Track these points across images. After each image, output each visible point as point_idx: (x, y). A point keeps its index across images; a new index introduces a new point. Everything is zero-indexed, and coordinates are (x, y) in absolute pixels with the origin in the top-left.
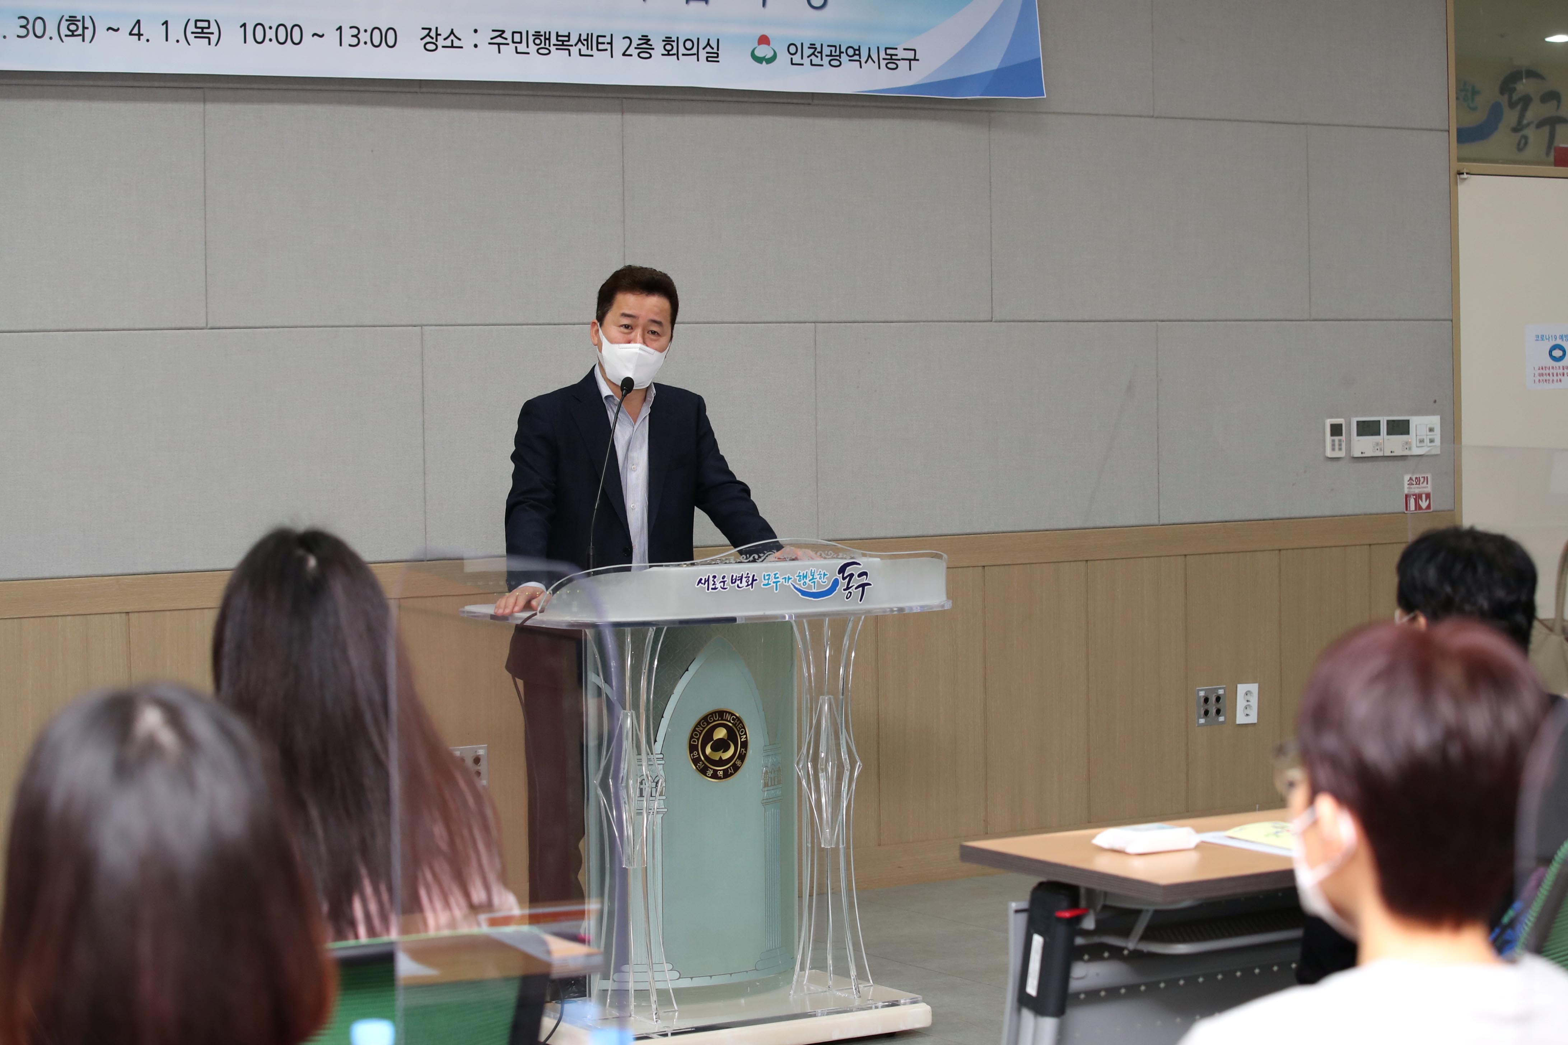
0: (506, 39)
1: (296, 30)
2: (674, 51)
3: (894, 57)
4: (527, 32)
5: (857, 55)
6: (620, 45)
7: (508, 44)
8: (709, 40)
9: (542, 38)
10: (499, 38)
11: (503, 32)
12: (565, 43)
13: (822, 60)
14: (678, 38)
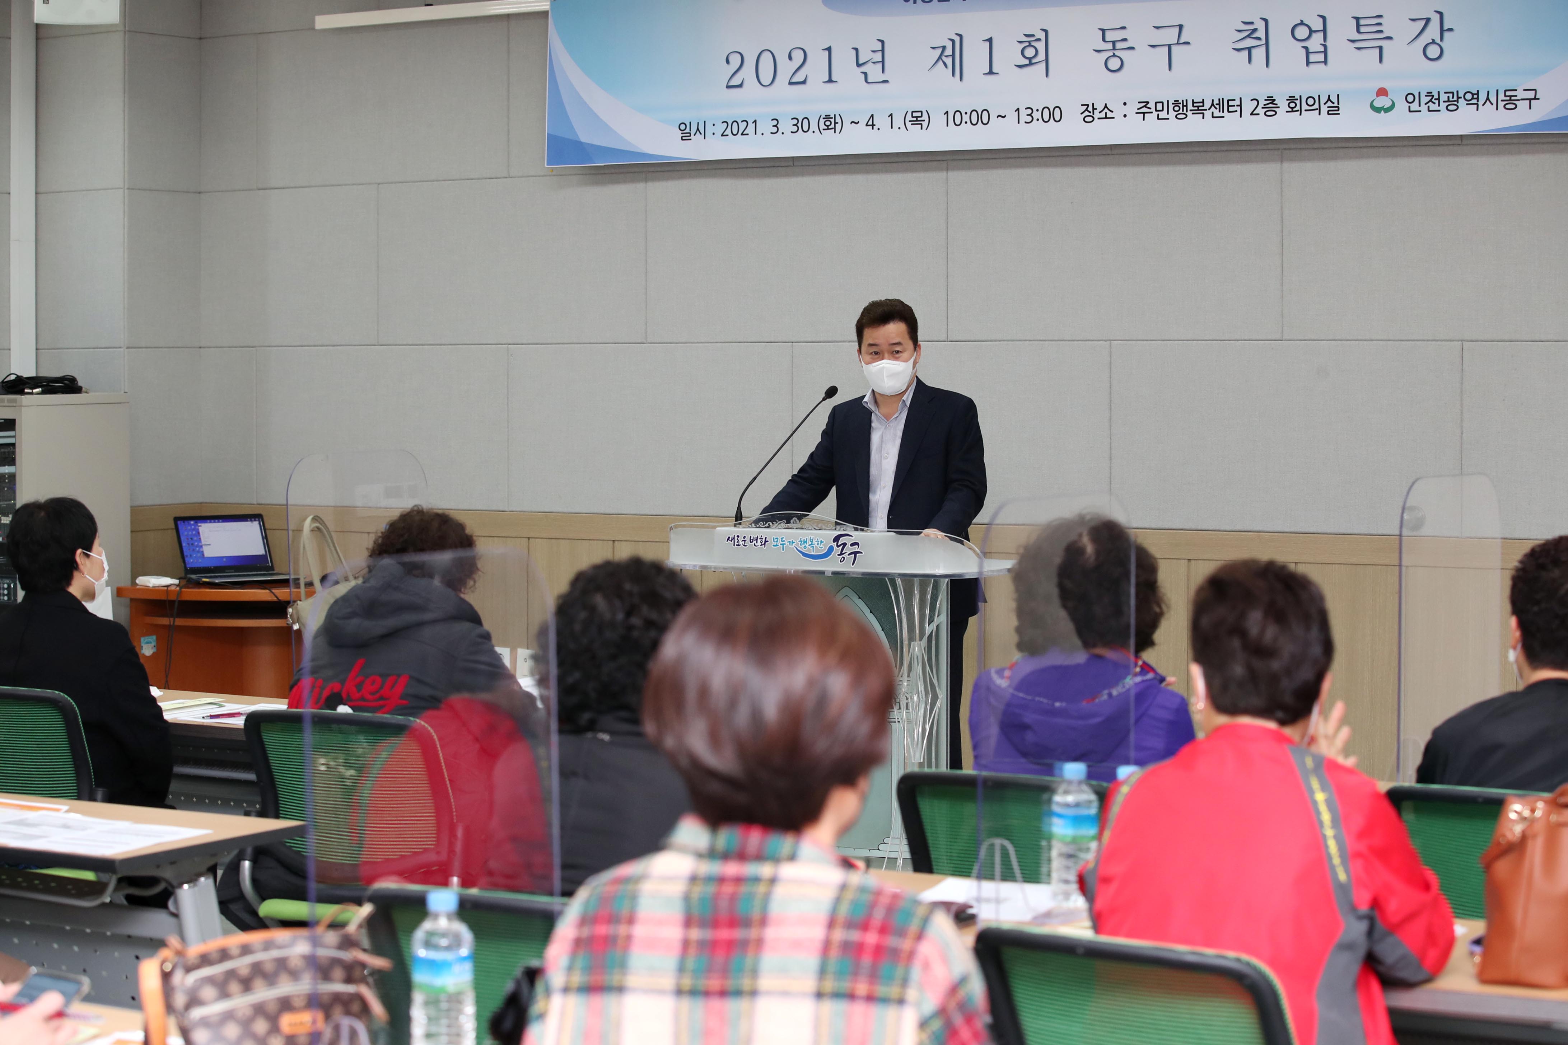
0: (1150, 108)
1: (985, 114)
2: (1298, 108)
3: (1513, 98)
4: (1168, 101)
5: (1475, 99)
6: (1248, 106)
7: (1152, 112)
8: (1329, 96)
9: (1181, 106)
10: (1144, 108)
11: (1148, 103)
12: (1200, 108)
13: (1439, 106)
14: (1300, 96)
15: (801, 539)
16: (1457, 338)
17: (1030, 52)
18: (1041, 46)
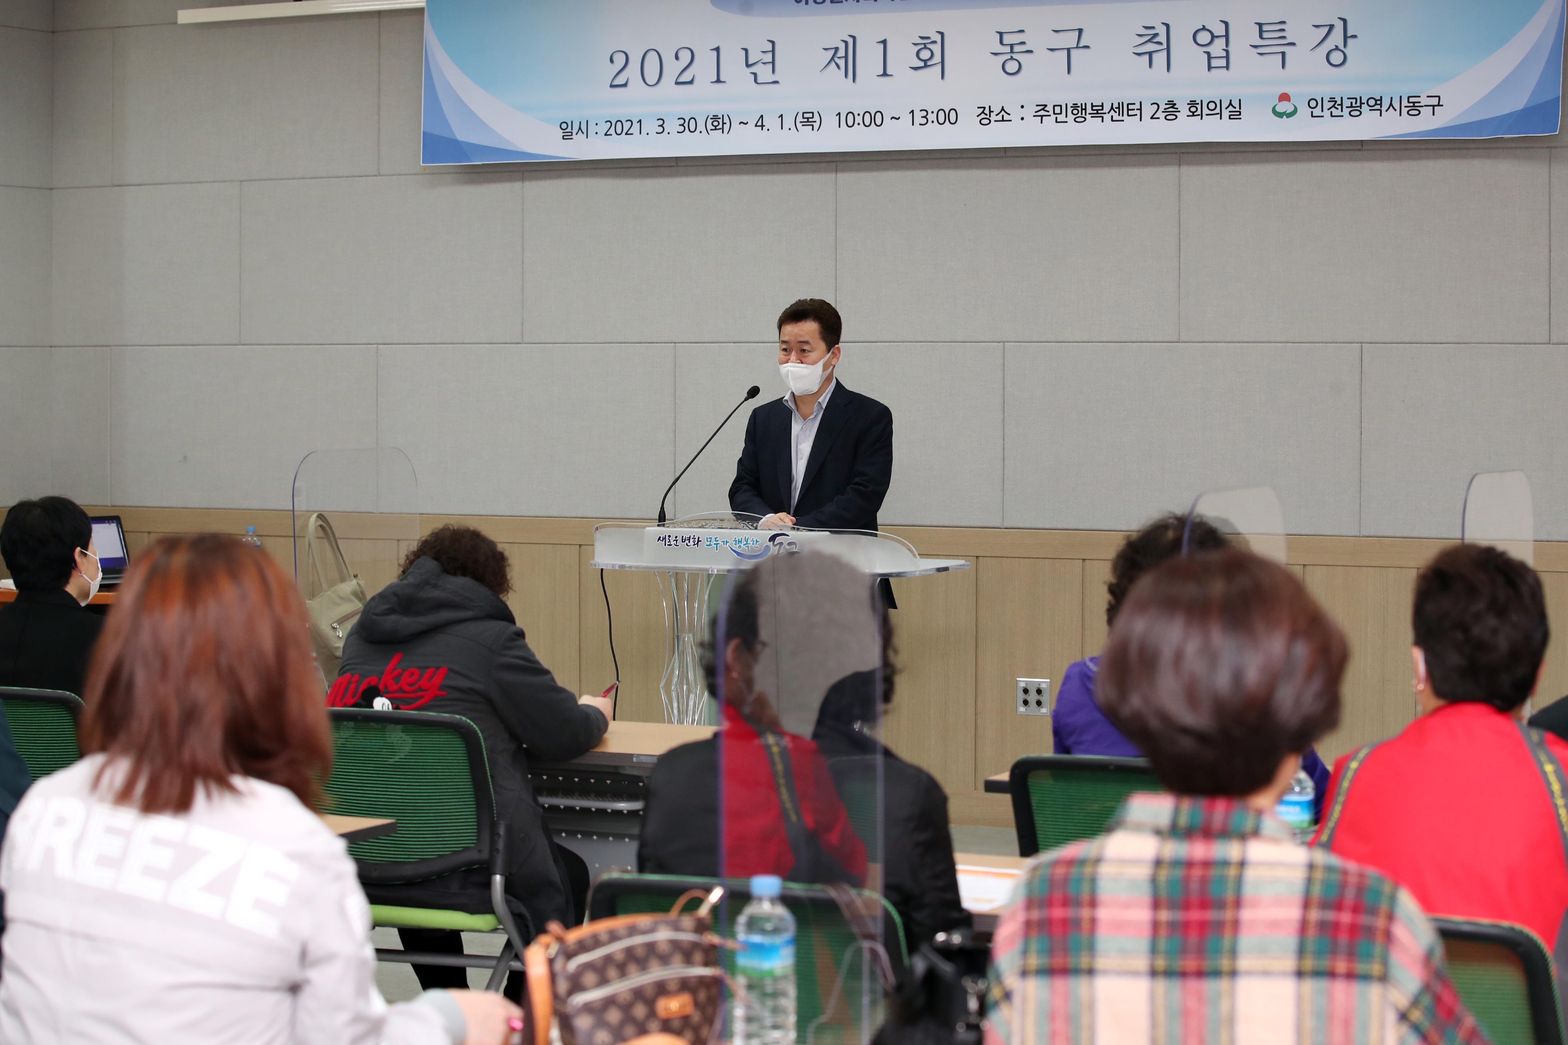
0: (1048, 112)
1: (879, 115)
2: (1199, 112)
3: (1416, 105)
4: (1066, 104)
5: (1378, 104)
6: (1148, 111)
7: (1050, 116)
8: (1231, 101)
9: (1080, 109)
10: (1042, 111)
11: (1046, 106)
12: (1099, 112)
13: (1342, 111)
14: (1202, 101)
15: (735, 538)
16: (1357, 341)
17: (925, 55)
18: (937, 49)
